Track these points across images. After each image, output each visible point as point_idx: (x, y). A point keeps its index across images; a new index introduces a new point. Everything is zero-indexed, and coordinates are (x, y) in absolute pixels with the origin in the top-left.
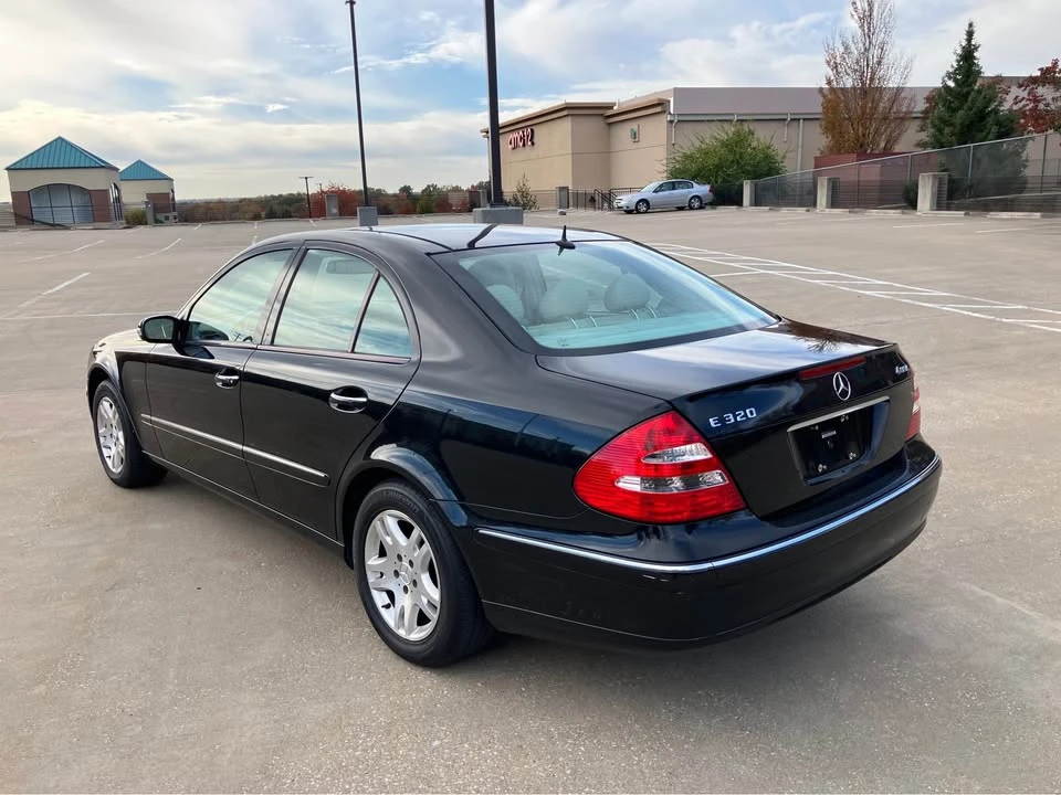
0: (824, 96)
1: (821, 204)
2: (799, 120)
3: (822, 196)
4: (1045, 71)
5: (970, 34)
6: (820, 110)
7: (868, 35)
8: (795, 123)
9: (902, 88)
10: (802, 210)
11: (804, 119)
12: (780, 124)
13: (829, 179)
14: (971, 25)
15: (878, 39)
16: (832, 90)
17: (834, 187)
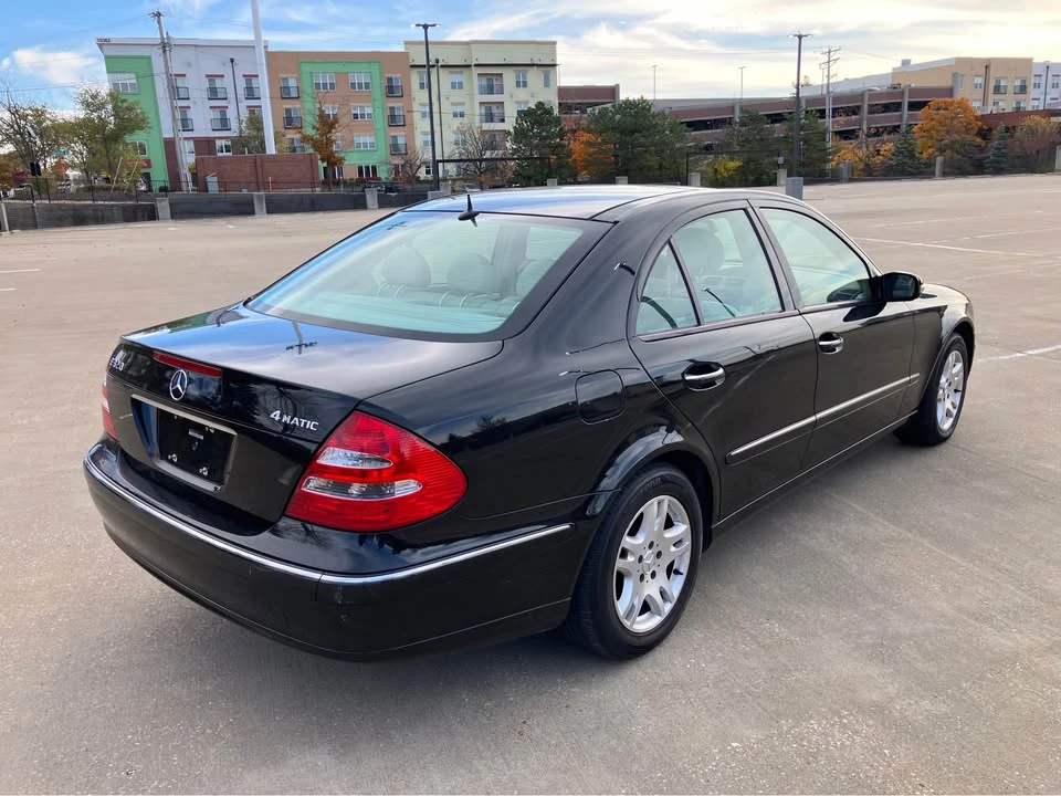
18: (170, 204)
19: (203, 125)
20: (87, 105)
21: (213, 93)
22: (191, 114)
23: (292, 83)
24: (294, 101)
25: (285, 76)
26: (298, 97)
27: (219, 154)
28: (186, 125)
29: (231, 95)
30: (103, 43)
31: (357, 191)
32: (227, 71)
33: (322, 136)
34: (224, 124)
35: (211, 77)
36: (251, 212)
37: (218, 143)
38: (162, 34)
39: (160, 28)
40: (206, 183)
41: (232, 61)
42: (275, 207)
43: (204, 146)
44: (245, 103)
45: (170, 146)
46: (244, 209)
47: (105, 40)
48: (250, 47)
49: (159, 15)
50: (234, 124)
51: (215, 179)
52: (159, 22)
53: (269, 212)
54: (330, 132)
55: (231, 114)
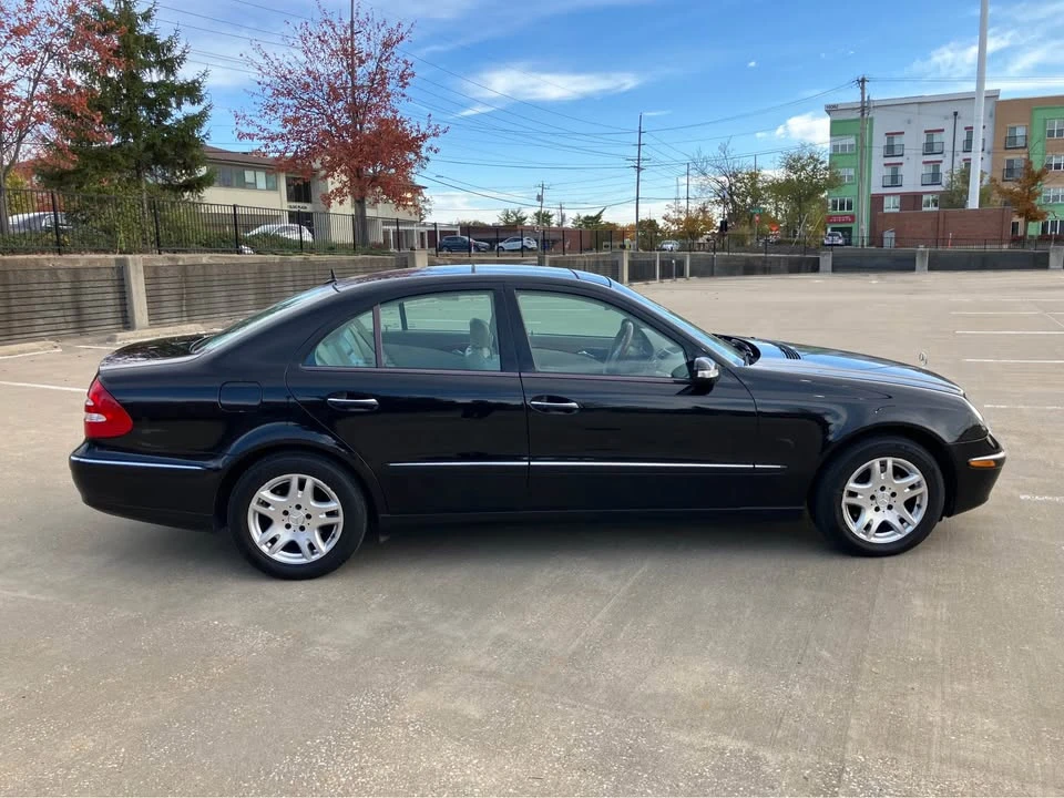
18: (833, 258)
19: (912, 181)
20: (791, 168)
21: (929, 148)
22: (902, 170)
23: (1020, 132)
24: (1020, 151)
25: (1011, 125)
26: (1026, 147)
27: (924, 209)
28: (895, 180)
29: (948, 148)
30: (831, 109)
31: (1040, 249)
32: (948, 125)
33: (1023, 189)
34: (935, 178)
35: (930, 133)
36: (911, 268)
37: (925, 198)
38: (863, 98)
39: (863, 94)
40: (882, 238)
41: (956, 114)
42: (937, 264)
43: (912, 201)
44: (961, 156)
45: (877, 201)
46: (905, 265)
47: (834, 106)
48: (968, 99)
49: (863, 81)
50: (945, 179)
51: (893, 235)
52: (863, 88)
53: (931, 268)
54: (1034, 185)
55: (944, 168)
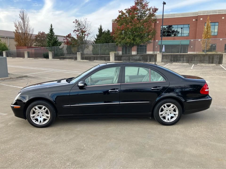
0: (15, 33)
1: (26, 57)
2: (8, 38)
3: (26, 55)
4: (69, 35)
5: (51, 26)
6: (14, 36)
7: (24, 22)
8: (7, 39)
9: (32, 34)
10: (21, 58)
11: (9, 38)
12: (3, 38)
13: (27, 52)
14: (51, 24)
15: (26, 23)
16: (17, 32)
17: (28, 53)
